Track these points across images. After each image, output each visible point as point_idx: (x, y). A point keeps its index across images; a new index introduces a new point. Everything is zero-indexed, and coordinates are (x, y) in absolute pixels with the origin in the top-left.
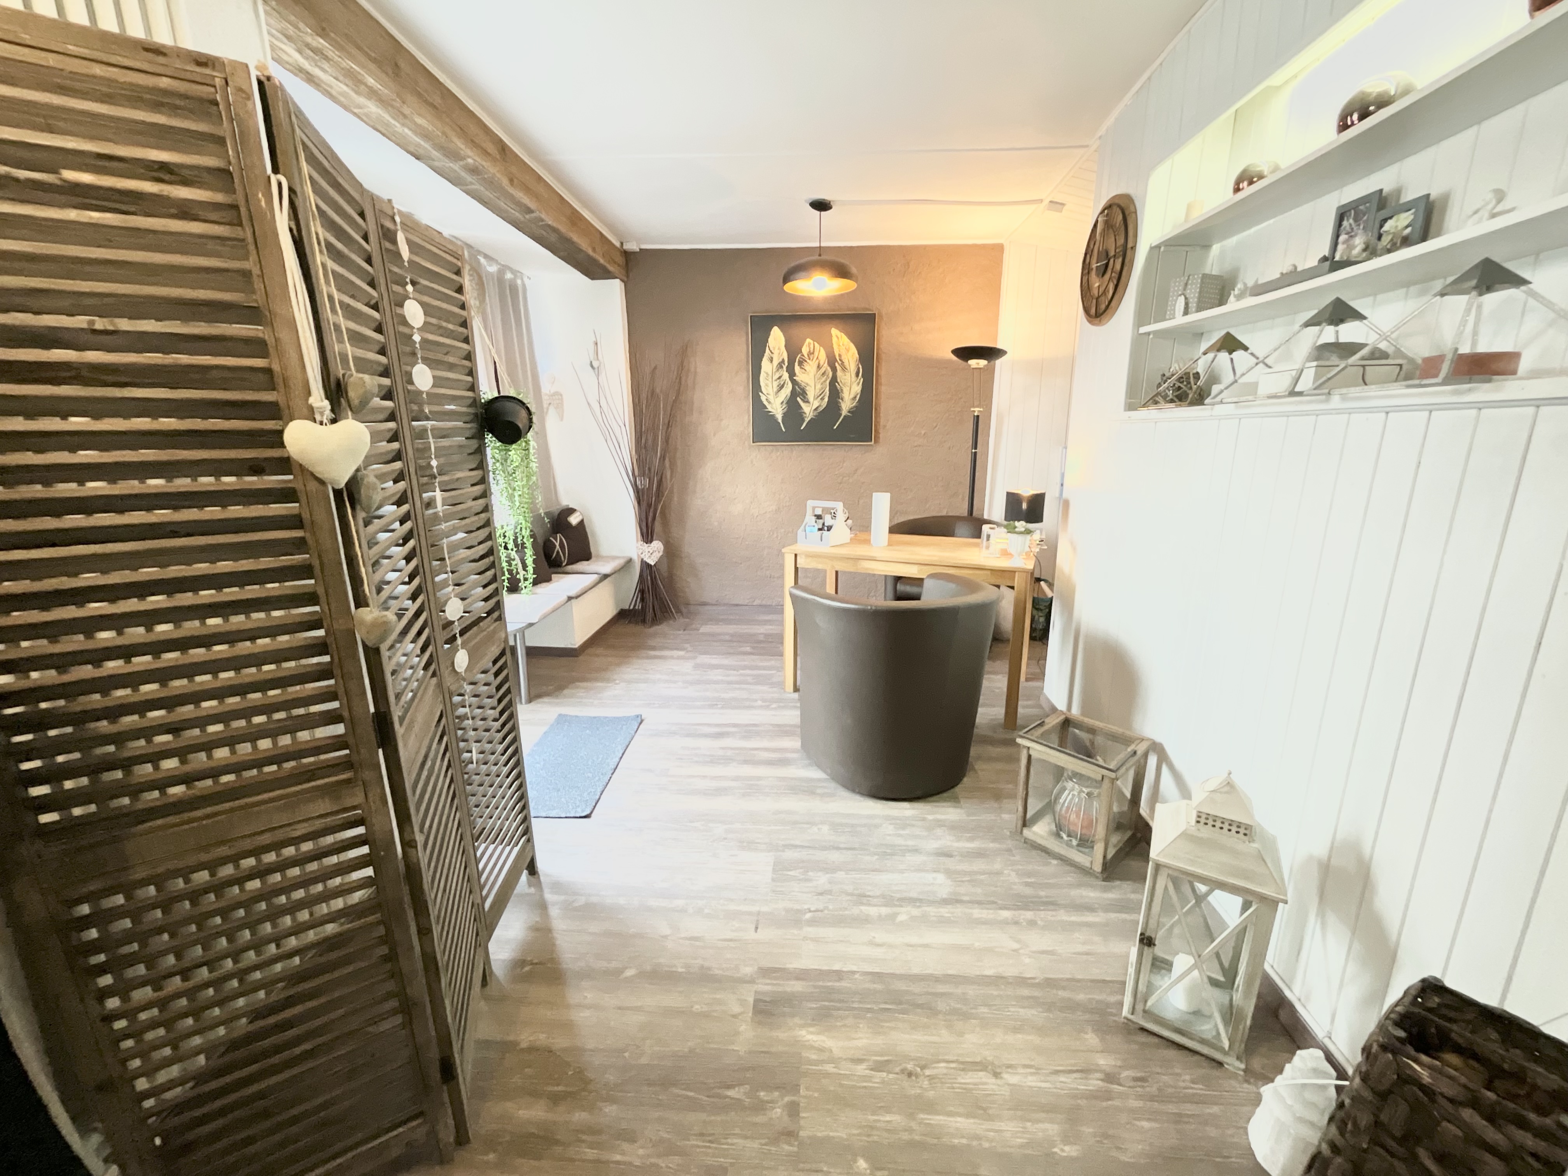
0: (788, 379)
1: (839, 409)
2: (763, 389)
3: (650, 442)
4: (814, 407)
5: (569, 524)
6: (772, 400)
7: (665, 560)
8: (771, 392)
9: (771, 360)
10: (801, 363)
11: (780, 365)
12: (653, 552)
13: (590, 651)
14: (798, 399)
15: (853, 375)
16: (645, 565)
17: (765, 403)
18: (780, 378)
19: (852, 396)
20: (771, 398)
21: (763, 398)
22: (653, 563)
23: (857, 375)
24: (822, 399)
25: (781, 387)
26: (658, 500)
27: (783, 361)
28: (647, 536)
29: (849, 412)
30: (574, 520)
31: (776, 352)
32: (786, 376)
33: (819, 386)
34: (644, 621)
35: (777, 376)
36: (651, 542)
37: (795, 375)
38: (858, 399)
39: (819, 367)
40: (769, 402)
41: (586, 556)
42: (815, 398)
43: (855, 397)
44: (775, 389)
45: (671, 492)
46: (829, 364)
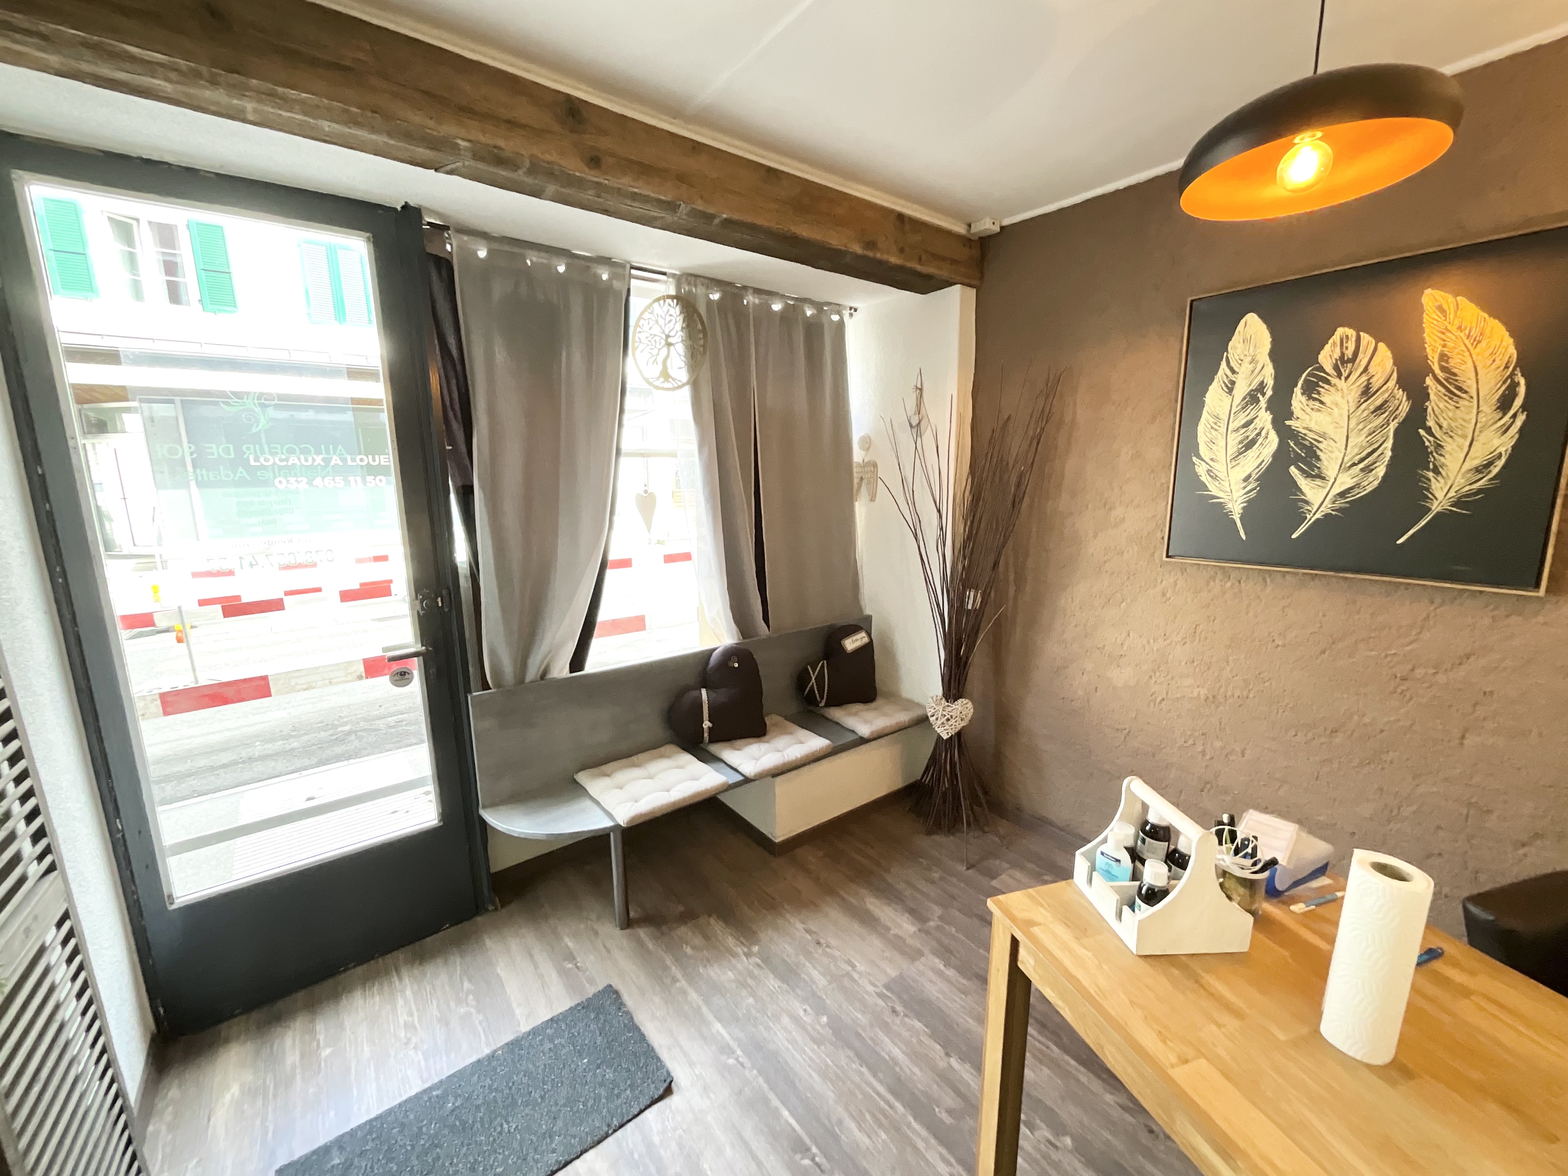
0: (1269, 426)
1: (1422, 494)
2: (1203, 450)
4: (1337, 489)
6: (1221, 473)
8: (1221, 456)
9: (1230, 388)
10: (1310, 390)
11: (1252, 398)
12: (954, 718)
14: (1293, 470)
15: (1488, 408)
17: (1205, 478)
18: (1247, 425)
19: (1475, 460)
20: (1220, 468)
21: (1201, 469)
23: (1504, 404)
24: (1368, 470)
25: (1249, 445)
27: (1261, 387)
29: (1457, 503)
30: (856, 642)
31: (1244, 370)
32: (1265, 418)
33: (1359, 440)
35: (1242, 419)
36: (956, 700)
37: (1290, 415)
38: (1495, 470)
39: (1367, 392)
40: (1215, 478)
41: (866, 697)
42: (1344, 468)
43: (1490, 464)
44: (1232, 449)
46: (1402, 383)
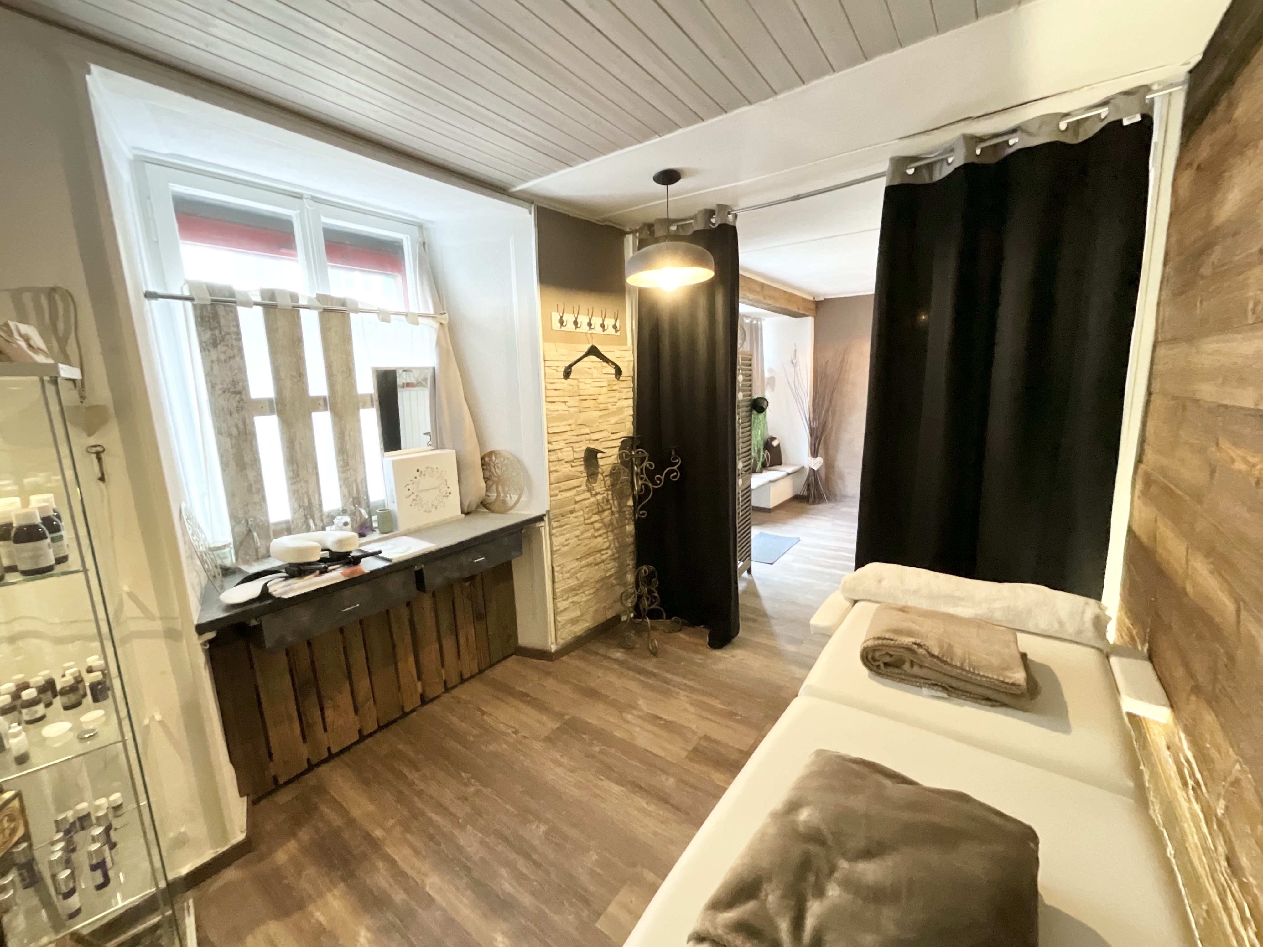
3: (820, 403)
5: (772, 446)
7: (824, 468)
12: (817, 463)
13: (777, 511)
16: (812, 470)
22: (816, 469)
26: (822, 433)
28: (814, 453)
30: (775, 443)
34: (808, 501)
36: (817, 457)
41: (780, 463)
45: (832, 429)
